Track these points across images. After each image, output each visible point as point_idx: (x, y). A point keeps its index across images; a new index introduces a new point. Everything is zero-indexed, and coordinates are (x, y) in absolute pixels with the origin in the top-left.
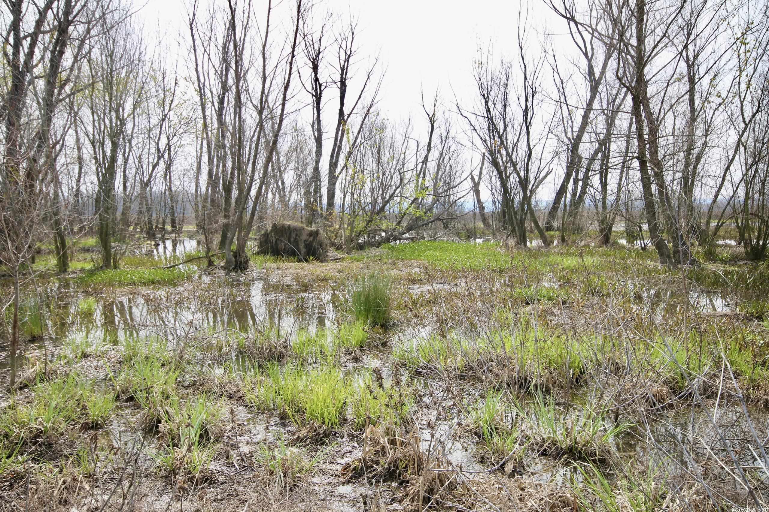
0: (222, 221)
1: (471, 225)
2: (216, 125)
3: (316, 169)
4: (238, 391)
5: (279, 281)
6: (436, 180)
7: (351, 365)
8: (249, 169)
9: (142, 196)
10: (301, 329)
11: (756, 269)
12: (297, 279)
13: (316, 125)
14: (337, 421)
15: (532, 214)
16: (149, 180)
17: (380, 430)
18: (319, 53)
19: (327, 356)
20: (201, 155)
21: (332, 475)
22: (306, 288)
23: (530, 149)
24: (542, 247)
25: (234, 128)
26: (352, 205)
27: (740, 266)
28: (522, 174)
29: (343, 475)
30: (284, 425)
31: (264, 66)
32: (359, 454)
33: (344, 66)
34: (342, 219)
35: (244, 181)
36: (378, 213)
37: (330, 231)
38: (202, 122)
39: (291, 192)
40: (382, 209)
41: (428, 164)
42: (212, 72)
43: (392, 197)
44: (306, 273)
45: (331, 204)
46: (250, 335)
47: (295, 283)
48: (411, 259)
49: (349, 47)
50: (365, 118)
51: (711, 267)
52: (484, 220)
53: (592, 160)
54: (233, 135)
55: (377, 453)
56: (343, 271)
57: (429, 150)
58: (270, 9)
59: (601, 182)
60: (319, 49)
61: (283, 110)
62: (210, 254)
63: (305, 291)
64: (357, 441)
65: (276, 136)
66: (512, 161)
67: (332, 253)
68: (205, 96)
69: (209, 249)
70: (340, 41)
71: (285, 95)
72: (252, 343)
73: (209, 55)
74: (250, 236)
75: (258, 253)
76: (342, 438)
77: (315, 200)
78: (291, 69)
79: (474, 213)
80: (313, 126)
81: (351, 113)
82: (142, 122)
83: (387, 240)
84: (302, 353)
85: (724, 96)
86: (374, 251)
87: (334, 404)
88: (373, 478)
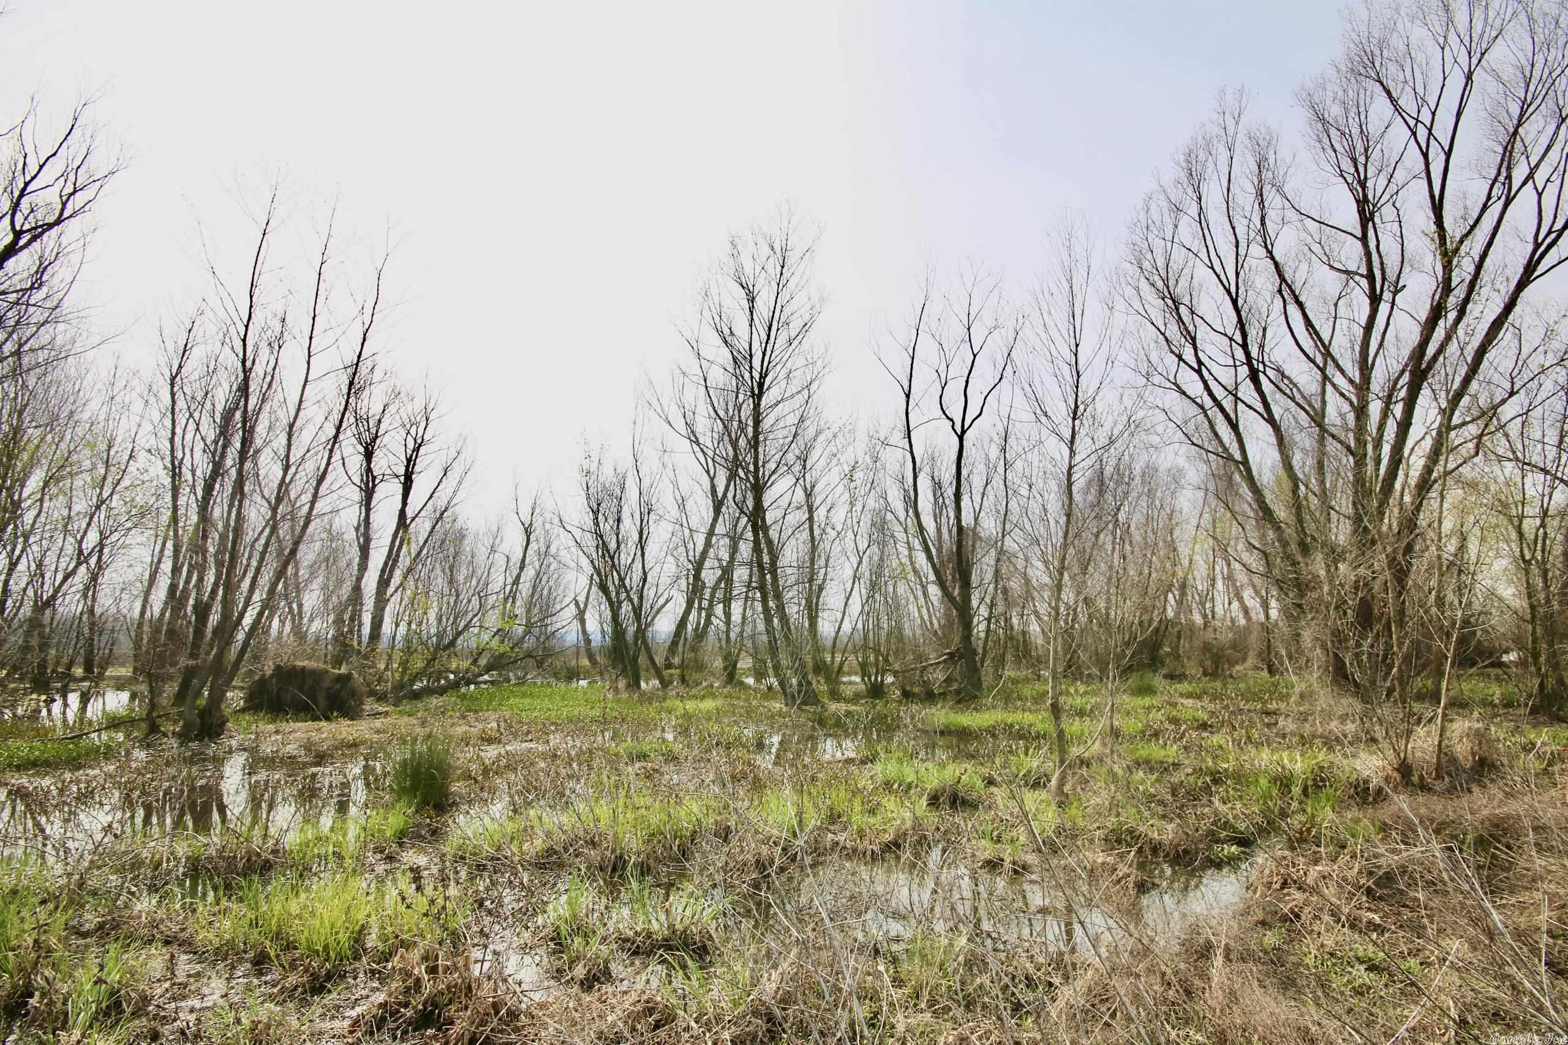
0: (184, 662)
1: (574, 663)
2: (195, 518)
3: (357, 589)
4: (184, 930)
5: (277, 751)
6: (529, 606)
7: (380, 868)
8: (246, 584)
9: (34, 623)
10: (306, 821)
11: (874, 707)
12: (308, 746)
13: (362, 529)
14: (349, 953)
15: (648, 650)
16: (54, 597)
17: (415, 955)
18: (377, 437)
19: (343, 858)
20: (159, 561)
21: (333, 1037)
22: (321, 759)
23: (645, 573)
24: (658, 689)
25: (227, 526)
26: (407, 640)
27: (862, 705)
28: (636, 600)
29: (351, 1032)
30: (260, 973)
31: (289, 445)
32: (381, 997)
33: (411, 456)
34: (390, 657)
35: (234, 603)
36: (446, 648)
37: (370, 674)
38: (169, 513)
39: (311, 620)
40: (452, 643)
41: (520, 586)
42: (199, 446)
43: (467, 627)
44: (324, 736)
45: (375, 634)
46: (215, 839)
47: (303, 753)
48: (488, 710)
49: (420, 434)
50: (437, 522)
51: (833, 706)
52: (591, 657)
53: (714, 589)
54: (223, 537)
55: (407, 990)
56: (384, 732)
57: (522, 568)
58: (306, 381)
59: (725, 612)
60: (377, 432)
61: (312, 508)
62: (155, 714)
63: (318, 764)
64: (379, 979)
65: (297, 543)
66: (625, 587)
67: (369, 705)
68: (180, 477)
69: (153, 706)
70: (408, 426)
71: (317, 489)
72: (217, 850)
73: (198, 425)
74: (234, 683)
75: (243, 710)
76: (355, 978)
77: (351, 631)
78: (330, 457)
79: (578, 648)
80: (357, 529)
81: (417, 516)
82: (56, 508)
83: (456, 685)
84: (304, 858)
85: (839, 528)
86: (435, 701)
87: (347, 928)
88: (398, 1028)
